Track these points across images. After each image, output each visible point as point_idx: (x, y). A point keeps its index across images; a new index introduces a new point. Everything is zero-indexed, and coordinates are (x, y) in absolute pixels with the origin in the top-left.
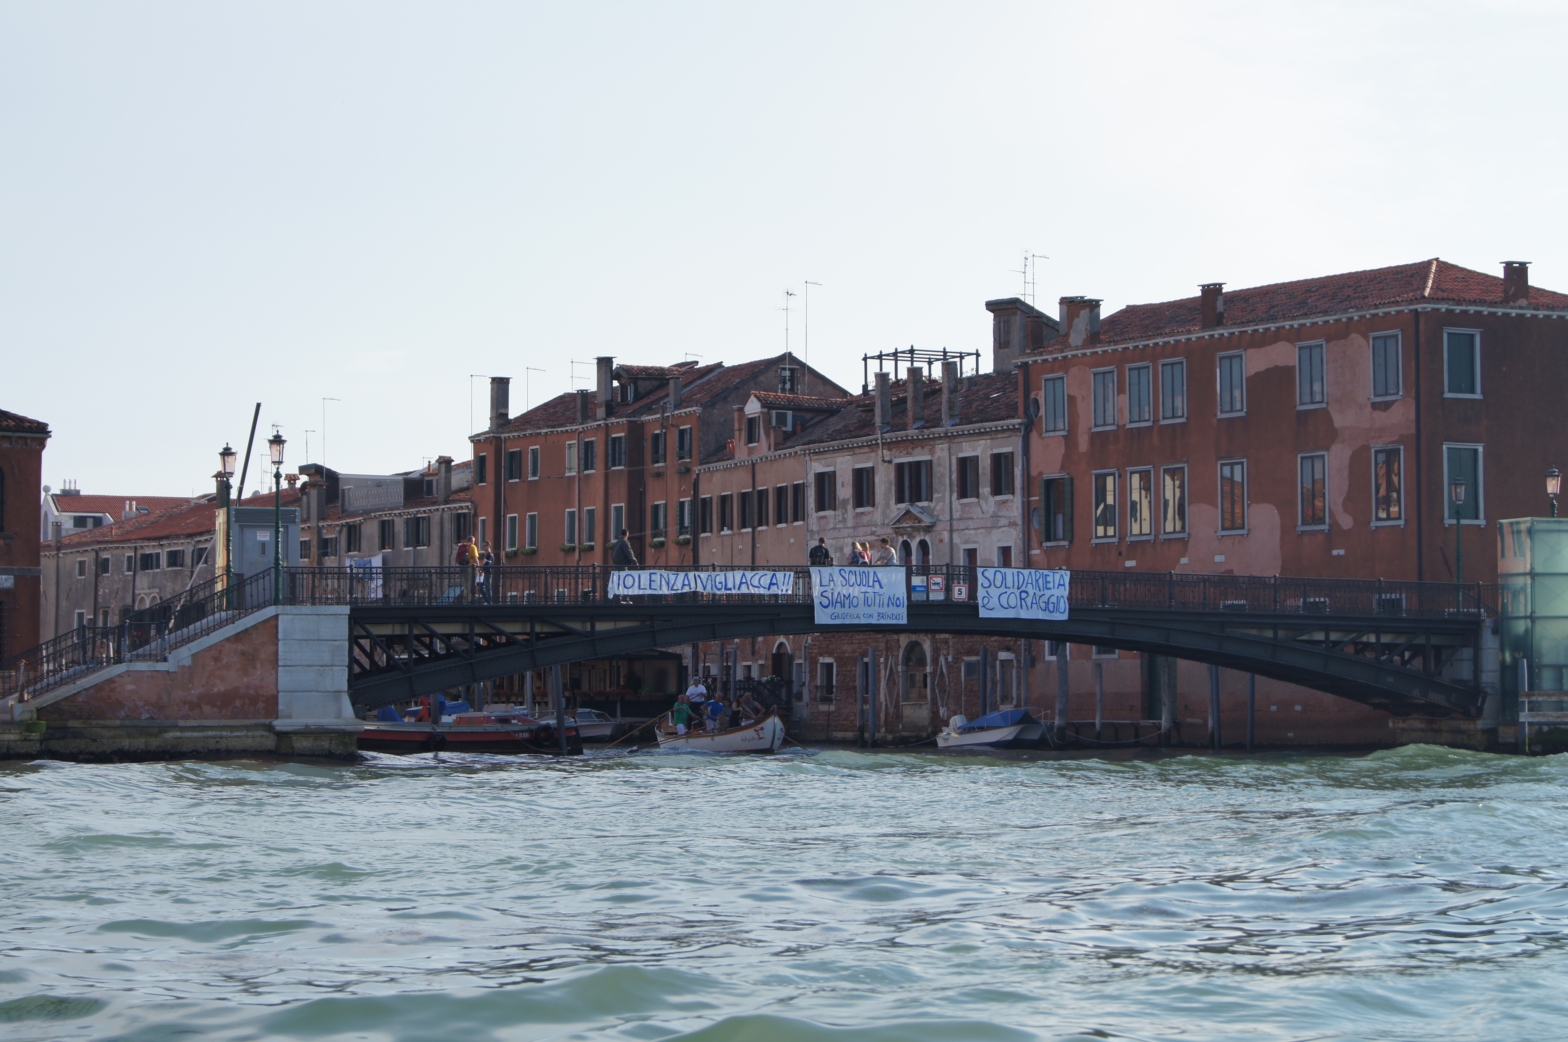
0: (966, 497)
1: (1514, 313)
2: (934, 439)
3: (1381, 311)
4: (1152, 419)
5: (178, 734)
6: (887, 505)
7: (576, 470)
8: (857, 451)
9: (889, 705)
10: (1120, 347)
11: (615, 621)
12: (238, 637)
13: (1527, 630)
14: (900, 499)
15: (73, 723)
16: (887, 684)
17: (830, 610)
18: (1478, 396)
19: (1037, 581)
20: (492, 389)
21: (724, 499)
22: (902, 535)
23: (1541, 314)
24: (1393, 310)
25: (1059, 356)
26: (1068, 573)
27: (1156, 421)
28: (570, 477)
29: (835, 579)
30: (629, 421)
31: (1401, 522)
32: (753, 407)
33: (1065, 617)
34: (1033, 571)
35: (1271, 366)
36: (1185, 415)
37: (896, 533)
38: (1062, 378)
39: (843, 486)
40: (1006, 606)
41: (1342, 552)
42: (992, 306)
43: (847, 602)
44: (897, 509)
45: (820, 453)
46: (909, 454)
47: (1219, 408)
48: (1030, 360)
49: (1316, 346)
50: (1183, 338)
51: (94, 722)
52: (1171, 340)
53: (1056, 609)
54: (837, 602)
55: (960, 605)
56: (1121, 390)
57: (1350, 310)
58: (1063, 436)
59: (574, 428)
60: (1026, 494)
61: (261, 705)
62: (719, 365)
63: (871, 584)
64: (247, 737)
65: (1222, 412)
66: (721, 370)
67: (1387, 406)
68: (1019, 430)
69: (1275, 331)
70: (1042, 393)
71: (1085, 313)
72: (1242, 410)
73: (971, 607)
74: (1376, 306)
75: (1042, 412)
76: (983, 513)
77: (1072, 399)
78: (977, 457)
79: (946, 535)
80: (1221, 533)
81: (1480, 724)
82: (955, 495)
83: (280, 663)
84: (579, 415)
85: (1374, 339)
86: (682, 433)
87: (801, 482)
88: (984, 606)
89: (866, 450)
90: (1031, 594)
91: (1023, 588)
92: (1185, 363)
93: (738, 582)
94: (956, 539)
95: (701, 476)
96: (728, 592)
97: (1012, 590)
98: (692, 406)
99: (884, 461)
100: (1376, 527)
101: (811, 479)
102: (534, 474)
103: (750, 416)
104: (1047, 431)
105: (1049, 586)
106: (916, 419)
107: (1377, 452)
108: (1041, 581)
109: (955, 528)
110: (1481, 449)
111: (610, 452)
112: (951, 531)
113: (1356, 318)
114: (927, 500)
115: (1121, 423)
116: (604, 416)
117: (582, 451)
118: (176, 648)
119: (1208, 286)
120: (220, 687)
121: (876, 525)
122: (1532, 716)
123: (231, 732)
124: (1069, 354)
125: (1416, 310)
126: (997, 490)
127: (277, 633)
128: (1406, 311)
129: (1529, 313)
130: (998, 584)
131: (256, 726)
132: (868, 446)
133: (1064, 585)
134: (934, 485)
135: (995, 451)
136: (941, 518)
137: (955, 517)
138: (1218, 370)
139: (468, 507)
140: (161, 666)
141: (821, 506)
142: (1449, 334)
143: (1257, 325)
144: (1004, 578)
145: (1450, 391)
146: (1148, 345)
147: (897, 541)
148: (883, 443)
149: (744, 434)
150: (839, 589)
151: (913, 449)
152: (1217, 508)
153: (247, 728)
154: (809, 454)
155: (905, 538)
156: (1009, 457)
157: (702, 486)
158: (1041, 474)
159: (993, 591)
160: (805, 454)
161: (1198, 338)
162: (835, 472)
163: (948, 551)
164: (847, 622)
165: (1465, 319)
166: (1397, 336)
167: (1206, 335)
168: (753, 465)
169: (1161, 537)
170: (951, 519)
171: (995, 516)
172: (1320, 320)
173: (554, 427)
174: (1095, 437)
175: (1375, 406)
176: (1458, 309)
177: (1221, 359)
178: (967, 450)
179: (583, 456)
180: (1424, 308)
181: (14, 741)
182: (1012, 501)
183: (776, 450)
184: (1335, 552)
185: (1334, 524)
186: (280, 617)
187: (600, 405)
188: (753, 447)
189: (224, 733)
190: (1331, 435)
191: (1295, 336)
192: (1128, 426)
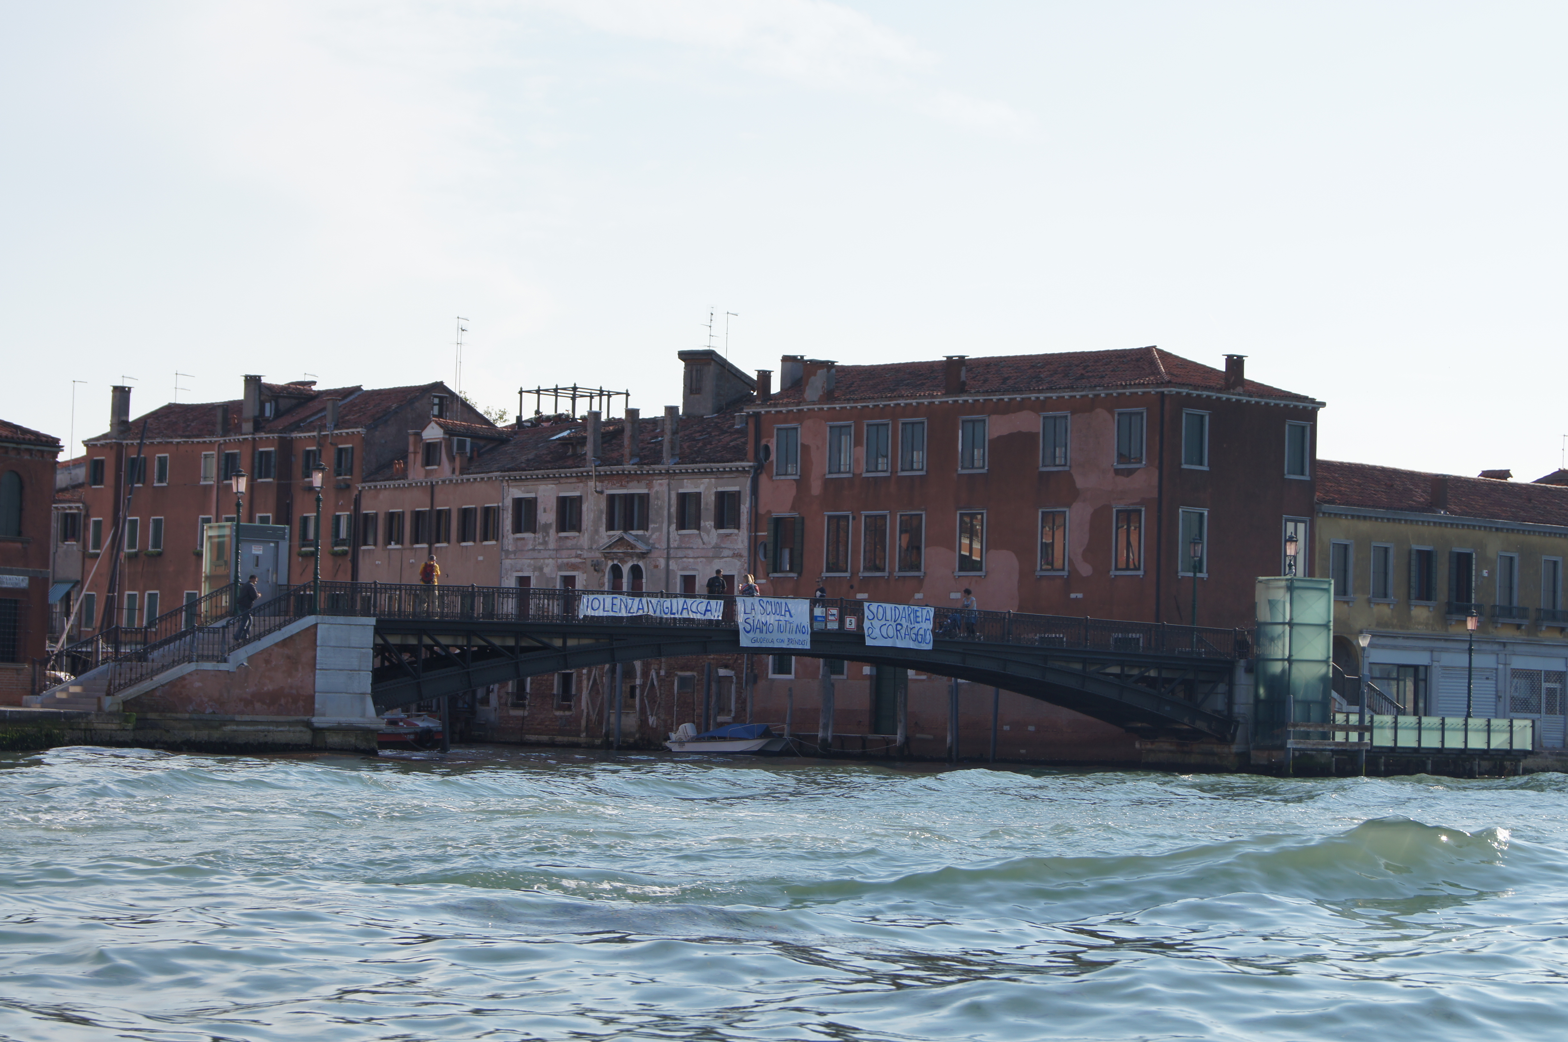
0: (685, 529)
1: (1234, 398)
2: (654, 474)
3: (1128, 392)
4: (890, 470)
5: (235, 728)
6: (596, 531)
7: (215, 479)
8: (562, 481)
9: (591, 713)
10: (859, 405)
11: (579, 639)
12: (285, 643)
13: (1283, 671)
14: (610, 527)
15: (152, 716)
16: (590, 693)
17: (751, 635)
18: (1205, 468)
19: (909, 615)
20: (114, 397)
21: (391, 516)
22: (613, 559)
23: (1253, 400)
24: (1140, 391)
25: (795, 409)
26: (933, 609)
27: (894, 471)
28: (206, 486)
29: (756, 608)
30: (280, 437)
31: (1141, 573)
32: (433, 433)
33: (929, 647)
34: (906, 607)
35: (1015, 431)
36: (925, 468)
37: (605, 557)
38: (796, 429)
39: (545, 511)
40: (886, 636)
41: (1080, 596)
42: (683, 355)
43: (765, 628)
44: (605, 537)
45: (521, 479)
46: (622, 486)
47: (960, 464)
48: (763, 411)
49: (1061, 417)
50: (926, 401)
51: (169, 715)
52: (914, 402)
53: (924, 640)
54: (757, 628)
55: (850, 634)
56: (858, 443)
57: (1098, 388)
58: (795, 480)
59: (214, 439)
60: (753, 529)
61: (301, 703)
62: (358, 388)
63: (783, 613)
64: (289, 731)
65: (962, 468)
66: (359, 393)
67: (1129, 473)
68: (748, 472)
69: (1020, 402)
70: (774, 440)
71: (822, 372)
72: (983, 467)
73: (859, 636)
74: (1125, 387)
75: (773, 457)
76: (704, 543)
77: (805, 448)
78: (700, 493)
79: (662, 562)
80: (957, 573)
81: (1234, 748)
82: (673, 527)
83: (318, 667)
84: (219, 428)
85: (1119, 414)
86: (340, 451)
87: (496, 505)
88: (869, 636)
89: (574, 480)
90: (905, 626)
91: (898, 622)
92: (926, 424)
93: (680, 609)
94: (673, 565)
95: (363, 493)
96: (672, 616)
97: (890, 623)
98: (356, 428)
99: (596, 491)
100: (1115, 576)
101: (508, 502)
102: (161, 479)
103: (428, 441)
104: (777, 475)
105: (918, 620)
106: (632, 455)
107: (1117, 511)
108: (912, 615)
109: (672, 556)
110: (1206, 513)
111: (257, 465)
112: (668, 559)
113: (1103, 395)
114: (639, 529)
115: (857, 472)
116: (251, 430)
117: (223, 462)
118: (234, 650)
119: (952, 357)
120: (269, 687)
121: (582, 549)
122: (1296, 743)
123: (277, 727)
124: (805, 408)
125: (1163, 392)
126: (720, 524)
127: (316, 640)
128: (1153, 393)
129: (1245, 399)
130: (880, 617)
131: (297, 723)
132: (577, 477)
133: (929, 620)
134: (650, 517)
135: (720, 489)
136: (657, 546)
137: (672, 546)
138: (960, 432)
139: (78, 508)
140: (223, 667)
141: (517, 528)
142: (1187, 414)
143: (1003, 395)
144: (885, 612)
145: (1186, 463)
146: (889, 405)
147: (606, 565)
148: (596, 475)
149: (420, 458)
150: (759, 617)
151: (628, 482)
152: (955, 551)
153: (290, 724)
154: (507, 481)
155: (616, 562)
156: (735, 497)
157: (364, 502)
158: (769, 512)
159: (876, 623)
160: (502, 481)
161: (941, 402)
162: (536, 499)
163: (663, 576)
164: (764, 645)
165: (1198, 402)
166: (1142, 413)
167: (950, 400)
168: (432, 486)
169: (895, 574)
170: (668, 547)
171: (717, 547)
172: (1066, 395)
173: (189, 437)
174: (827, 483)
175: (1117, 472)
176: (1195, 393)
177: (963, 422)
178: (689, 487)
179: (223, 467)
180: (1170, 391)
181: (115, 730)
182: (736, 535)
183: (462, 473)
184: (1073, 596)
185: (1073, 571)
186: (319, 626)
187: (247, 420)
188: (432, 470)
189: (271, 728)
190: (1072, 494)
191: (1040, 406)
192: (864, 475)
